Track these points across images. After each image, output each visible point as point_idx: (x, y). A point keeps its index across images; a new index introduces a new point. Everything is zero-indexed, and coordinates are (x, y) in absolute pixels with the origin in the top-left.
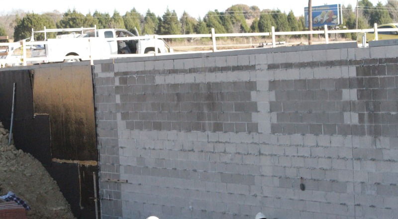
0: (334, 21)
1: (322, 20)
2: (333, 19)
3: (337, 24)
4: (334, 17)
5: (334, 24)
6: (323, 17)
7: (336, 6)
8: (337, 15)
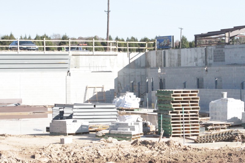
0: (170, 46)
1: (164, 45)
2: (169, 44)
3: (171, 47)
4: (170, 43)
5: (169, 47)
6: (164, 43)
7: (171, 36)
8: (171, 42)
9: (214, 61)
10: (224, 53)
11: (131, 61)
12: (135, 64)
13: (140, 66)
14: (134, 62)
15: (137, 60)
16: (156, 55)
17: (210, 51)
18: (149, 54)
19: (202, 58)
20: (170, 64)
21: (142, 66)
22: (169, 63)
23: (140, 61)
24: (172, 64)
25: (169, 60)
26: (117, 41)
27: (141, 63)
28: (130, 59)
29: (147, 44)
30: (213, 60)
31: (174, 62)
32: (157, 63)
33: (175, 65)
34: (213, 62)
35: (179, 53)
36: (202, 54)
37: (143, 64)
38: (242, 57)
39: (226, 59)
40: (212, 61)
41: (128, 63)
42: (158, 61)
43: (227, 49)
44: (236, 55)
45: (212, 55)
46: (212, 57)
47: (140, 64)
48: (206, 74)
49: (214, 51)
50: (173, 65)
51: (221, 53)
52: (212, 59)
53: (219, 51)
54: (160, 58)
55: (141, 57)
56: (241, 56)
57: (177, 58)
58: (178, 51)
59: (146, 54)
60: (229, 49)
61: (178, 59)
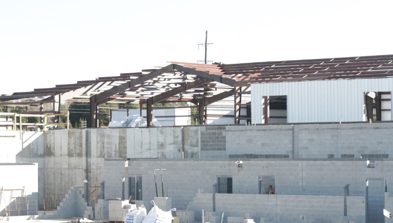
9: (202, 149)
10: (225, 137)
11: (25, 145)
12: (30, 149)
13: (37, 154)
14: (29, 147)
15: (33, 143)
16: (69, 136)
17: (193, 133)
18: (51, 134)
19: (174, 143)
20: (101, 152)
21: (39, 154)
22: (99, 150)
23: (37, 146)
24: (106, 152)
25: (99, 145)
26: (15, 114)
27: (37, 149)
28: (24, 141)
29: (46, 118)
30: (199, 148)
31: (111, 148)
32: (69, 148)
33: (113, 153)
34: (200, 150)
35: (122, 135)
36: (176, 137)
37: (41, 152)
38: (263, 145)
39: (227, 146)
40: (197, 149)
41: (21, 149)
42: (73, 146)
43: (231, 131)
44: (249, 141)
45: (198, 140)
46: (197, 142)
47: (37, 151)
48: (239, 171)
49: (202, 134)
50: (108, 153)
51: (218, 138)
52: (197, 146)
53: (215, 134)
54: (78, 141)
55: (37, 138)
56: (261, 142)
57: (117, 141)
58: (119, 132)
59: (45, 134)
60: (236, 131)
61: (119, 143)
